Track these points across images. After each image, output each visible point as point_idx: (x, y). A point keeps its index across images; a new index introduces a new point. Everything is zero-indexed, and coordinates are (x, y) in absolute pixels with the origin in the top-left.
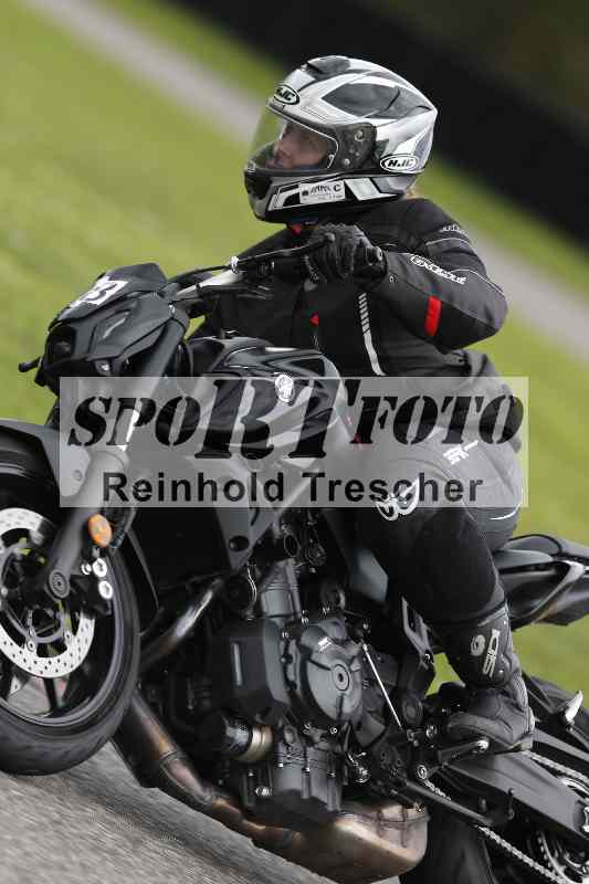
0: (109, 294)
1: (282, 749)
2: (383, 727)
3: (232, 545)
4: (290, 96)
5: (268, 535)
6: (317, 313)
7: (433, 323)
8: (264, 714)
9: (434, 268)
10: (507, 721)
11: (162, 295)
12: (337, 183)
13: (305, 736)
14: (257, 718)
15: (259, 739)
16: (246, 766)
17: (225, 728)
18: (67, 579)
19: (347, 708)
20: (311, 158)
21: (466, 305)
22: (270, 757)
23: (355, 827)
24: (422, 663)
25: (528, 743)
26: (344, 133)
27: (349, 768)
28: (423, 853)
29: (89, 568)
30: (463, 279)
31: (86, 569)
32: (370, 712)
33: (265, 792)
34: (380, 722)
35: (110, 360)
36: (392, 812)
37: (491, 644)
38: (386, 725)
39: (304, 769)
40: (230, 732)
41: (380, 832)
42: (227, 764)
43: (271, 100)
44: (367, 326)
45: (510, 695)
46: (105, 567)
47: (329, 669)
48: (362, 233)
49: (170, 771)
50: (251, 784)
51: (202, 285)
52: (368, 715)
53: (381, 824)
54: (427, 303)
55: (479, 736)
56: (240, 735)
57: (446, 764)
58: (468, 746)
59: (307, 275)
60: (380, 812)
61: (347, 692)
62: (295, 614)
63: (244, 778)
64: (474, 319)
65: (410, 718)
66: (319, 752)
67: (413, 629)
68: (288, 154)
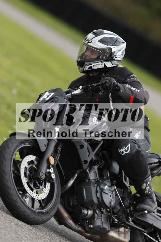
0: (50, 96)
1: (96, 215)
2: (120, 208)
3: (83, 163)
4: (89, 41)
5: (92, 159)
8: (92, 206)
9: (132, 88)
10: (152, 205)
11: (62, 96)
12: (102, 63)
13: (101, 211)
14: (90, 207)
15: (90, 212)
16: (86, 219)
17: (81, 210)
18: (44, 174)
19: (112, 204)
20: (95, 56)
21: (140, 97)
22: (93, 217)
23: (113, 234)
24: (129, 190)
25: (156, 211)
26: (103, 50)
27: (112, 219)
28: (129, 240)
29: (49, 170)
30: (139, 90)
31: (49, 171)
33: (92, 226)
34: (119, 206)
36: (122, 229)
37: (147, 186)
39: (101, 220)
40: (83, 211)
41: (119, 235)
42: (81, 218)
43: (83, 41)
44: (111, 101)
45: (152, 198)
46: (53, 170)
47: (107, 194)
48: (114, 80)
49: (67, 221)
50: (88, 224)
51: (72, 93)
52: (116, 205)
53: (119, 233)
54: (130, 97)
55: (145, 210)
56: (85, 212)
57: (136, 217)
58: (142, 213)
59: (100, 91)
60: (119, 230)
61: (112, 200)
62: (97, 179)
63: (86, 222)
64: (142, 101)
65: (127, 205)
66: (105, 215)
67: (125, 181)
68: (88, 55)
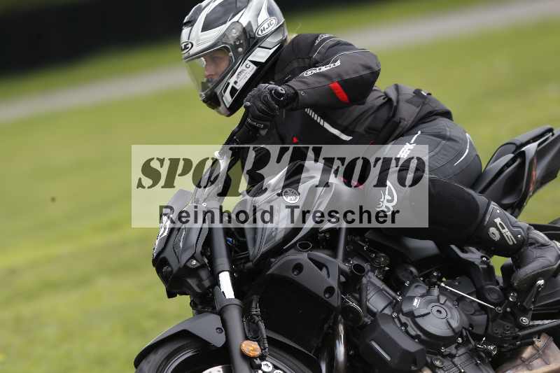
2: (486, 316)
3: (327, 296)
4: (187, 46)
6: (294, 136)
7: (343, 96)
8: (415, 363)
9: (320, 69)
12: (245, 64)
13: (447, 355)
19: (456, 324)
21: (351, 72)
24: (480, 265)
27: (483, 352)
30: (339, 62)
32: (472, 314)
34: (482, 314)
35: (193, 257)
36: (528, 352)
37: (500, 228)
38: (486, 313)
44: (322, 121)
45: (535, 243)
46: (269, 364)
47: (429, 313)
52: (472, 316)
53: (527, 365)
54: (330, 89)
57: (533, 306)
58: (535, 288)
60: (521, 358)
61: (449, 316)
62: (394, 298)
64: (361, 76)
65: (496, 299)
66: (462, 357)
67: (466, 252)
